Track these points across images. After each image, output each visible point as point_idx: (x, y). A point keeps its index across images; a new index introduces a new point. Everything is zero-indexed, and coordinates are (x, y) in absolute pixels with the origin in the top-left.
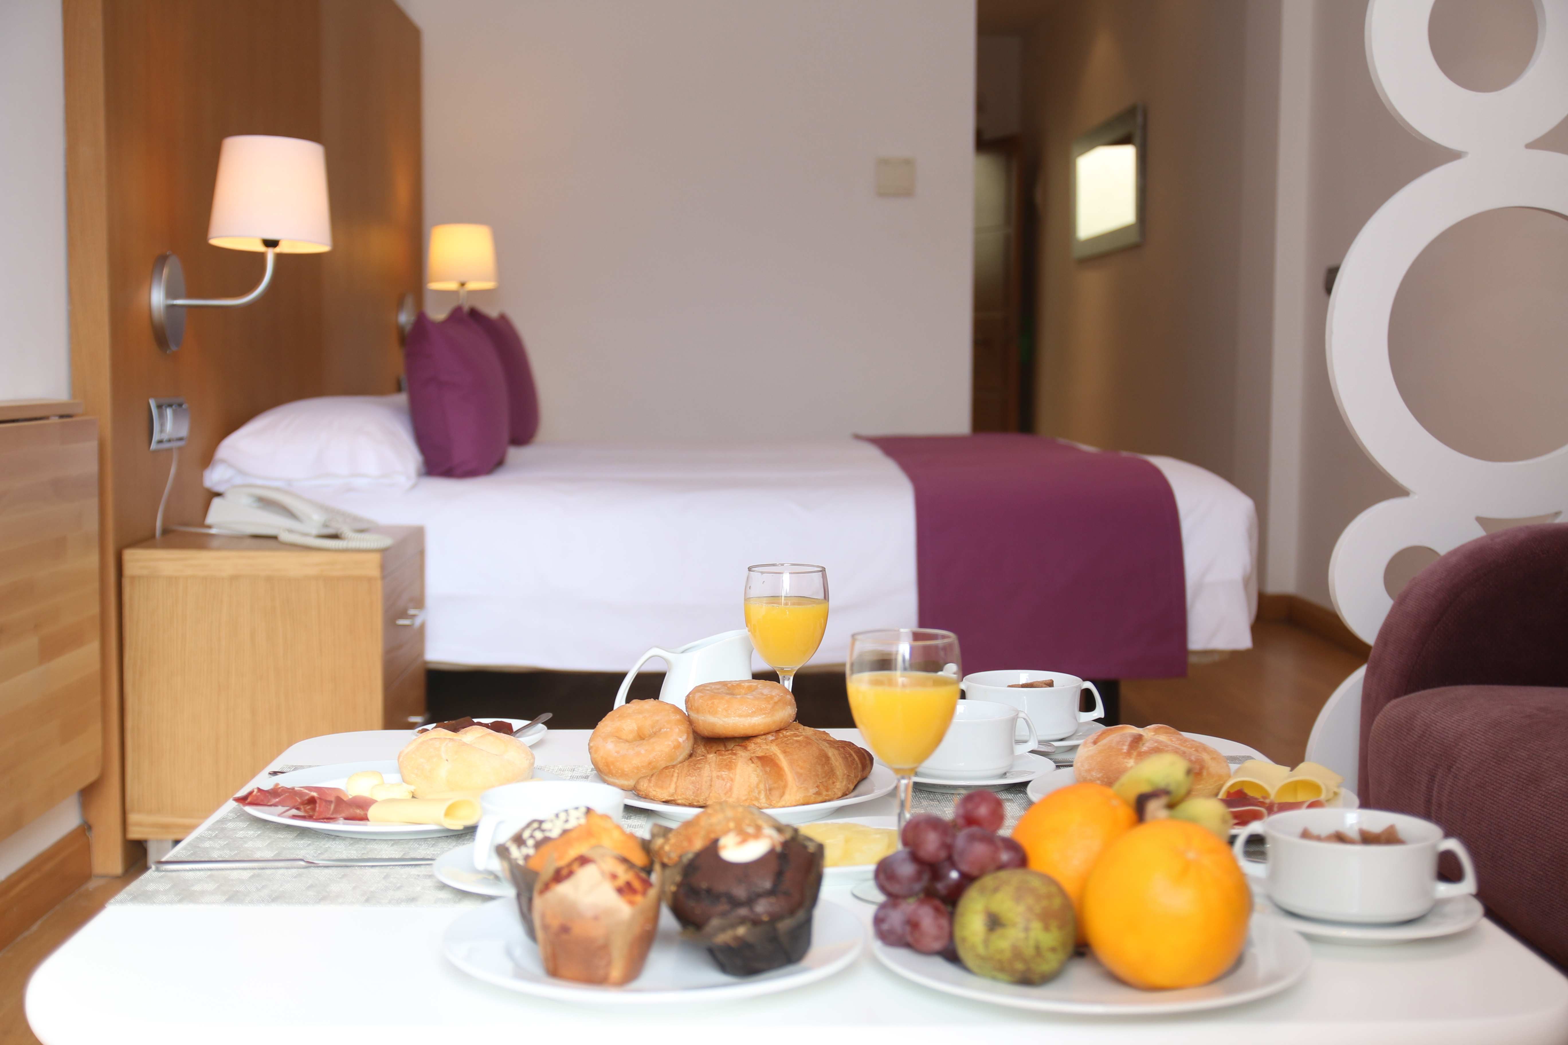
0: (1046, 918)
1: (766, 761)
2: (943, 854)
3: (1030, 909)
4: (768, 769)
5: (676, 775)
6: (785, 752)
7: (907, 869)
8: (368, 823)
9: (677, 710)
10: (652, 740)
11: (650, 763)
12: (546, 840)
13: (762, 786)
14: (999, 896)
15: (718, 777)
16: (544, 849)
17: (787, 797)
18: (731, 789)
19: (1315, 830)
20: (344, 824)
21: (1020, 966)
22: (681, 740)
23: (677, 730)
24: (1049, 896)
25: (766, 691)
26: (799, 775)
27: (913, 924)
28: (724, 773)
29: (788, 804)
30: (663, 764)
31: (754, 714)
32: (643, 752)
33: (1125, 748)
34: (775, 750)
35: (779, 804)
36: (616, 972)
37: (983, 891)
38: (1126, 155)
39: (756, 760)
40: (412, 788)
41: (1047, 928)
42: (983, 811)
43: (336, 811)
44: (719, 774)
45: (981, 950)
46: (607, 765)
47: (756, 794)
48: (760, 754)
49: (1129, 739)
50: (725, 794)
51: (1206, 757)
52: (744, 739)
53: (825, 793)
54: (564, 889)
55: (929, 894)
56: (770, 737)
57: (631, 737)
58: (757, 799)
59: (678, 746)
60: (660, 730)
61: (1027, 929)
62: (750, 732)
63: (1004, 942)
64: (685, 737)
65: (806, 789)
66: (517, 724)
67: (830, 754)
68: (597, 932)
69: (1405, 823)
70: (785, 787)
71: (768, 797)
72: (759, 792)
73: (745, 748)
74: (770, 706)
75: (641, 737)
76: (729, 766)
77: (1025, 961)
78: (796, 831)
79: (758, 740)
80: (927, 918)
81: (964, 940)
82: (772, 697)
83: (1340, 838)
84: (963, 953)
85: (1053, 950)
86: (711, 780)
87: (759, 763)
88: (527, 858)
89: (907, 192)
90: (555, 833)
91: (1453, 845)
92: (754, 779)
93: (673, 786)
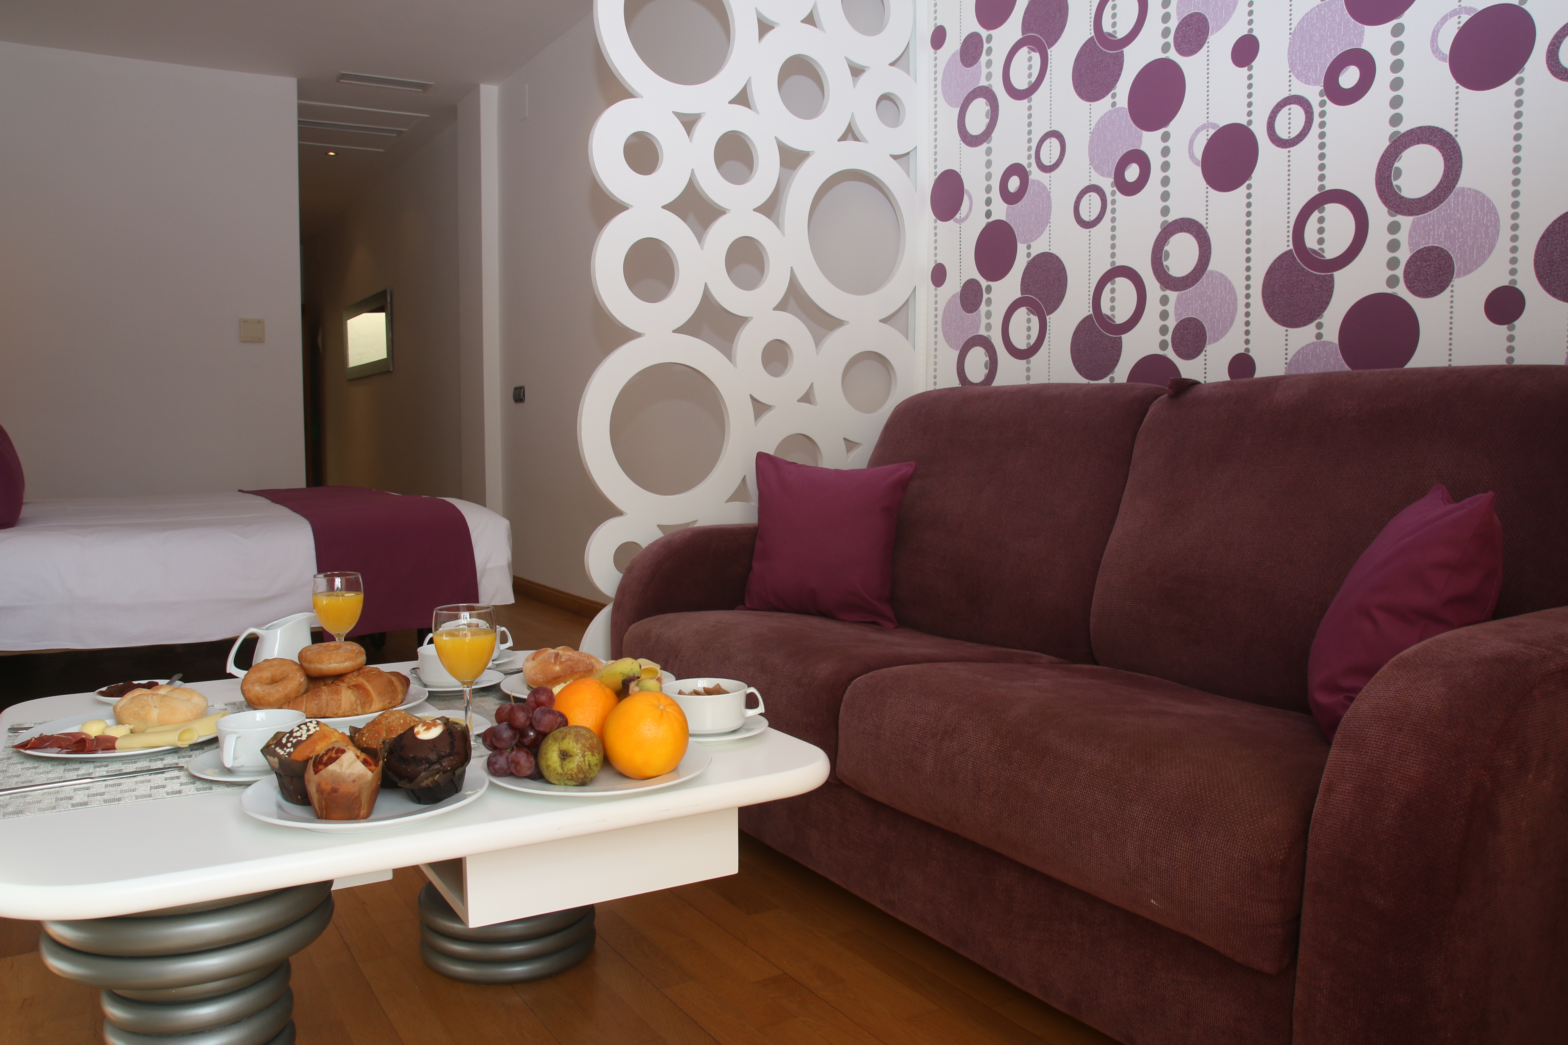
0: (592, 749)
1: (358, 687)
2: (528, 723)
3: (584, 745)
4: (361, 692)
5: (305, 701)
6: (368, 681)
7: (507, 734)
8: (116, 751)
9: (295, 663)
10: (285, 682)
11: (286, 696)
12: (300, 742)
13: (358, 702)
14: (566, 741)
15: (332, 699)
16: (300, 748)
17: (373, 706)
18: (340, 705)
19: (687, 691)
20: (102, 753)
21: (581, 776)
22: (302, 680)
23: (299, 675)
24: (591, 738)
25: (349, 647)
26: (379, 694)
27: (517, 763)
28: (335, 697)
29: (374, 711)
30: (294, 695)
31: (345, 661)
32: (280, 689)
33: (553, 661)
34: (361, 680)
35: (370, 711)
36: (363, 812)
37: (556, 739)
38: (380, 318)
39: (352, 688)
40: (132, 727)
41: (593, 755)
42: (543, 698)
43: (97, 746)
44: (332, 697)
45: (560, 770)
46: (258, 699)
47: (355, 707)
48: (354, 684)
49: (554, 656)
50: (337, 709)
51: (593, 661)
52: (338, 677)
53: (393, 702)
54: (332, 767)
55: (520, 746)
56: (355, 674)
57: (268, 681)
58: (356, 710)
59: (301, 684)
60: (288, 676)
61: (584, 756)
62: (344, 672)
63: (572, 765)
64: (304, 678)
65: (384, 701)
66: (161, 682)
67: (393, 680)
68: (354, 789)
69: (724, 683)
70: (372, 701)
71: (362, 708)
72: (357, 706)
73: (343, 681)
74: (354, 655)
75: (274, 681)
76: (337, 692)
77: (584, 773)
79: (349, 676)
80: (523, 758)
81: (548, 767)
82: (354, 650)
83: (696, 693)
84: (546, 773)
85: (596, 765)
86: (327, 702)
87: (355, 689)
88: (289, 754)
89: (260, 340)
90: (304, 738)
91: (752, 690)
92: (353, 698)
93: (304, 707)
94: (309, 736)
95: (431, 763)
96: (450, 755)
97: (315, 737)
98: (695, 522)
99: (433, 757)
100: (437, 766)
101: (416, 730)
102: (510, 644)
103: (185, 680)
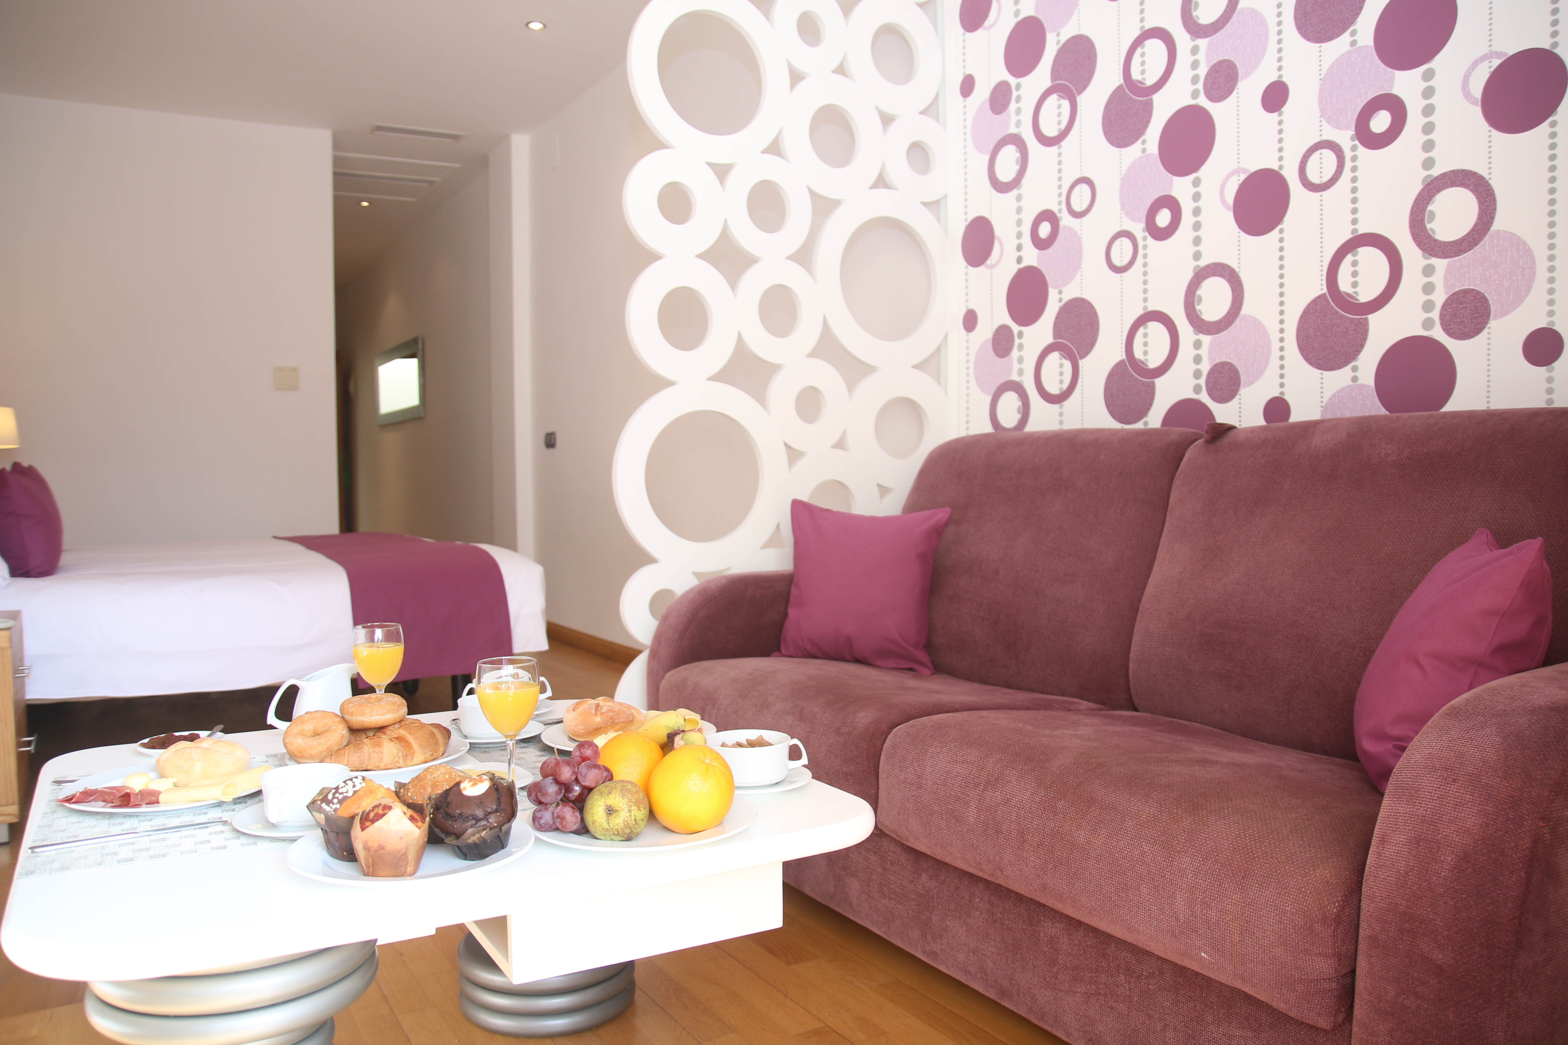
0: (637, 804)
1: (400, 739)
2: (574, 778)
3: (630, 800)
4: (403, 744)
5: (347, 753)
6: (410, 733)
7: (552, 789)
8: (159, 805)
9: (337, 716)
10: (327, 734)
11: (328, 748)
12: (345, 798)
13: (400, 754)
14: (612, 796)
15: (374, 752)
16: (346, 803)
17: (415, 759)
18: (382, 758)
19: (730, 743)
20: (146, 807)
21: (628, 831)
22: (344, 733)
23: (341, 727)
24: (637, 793)
25: (390, 699)
26: (421, 746)
27: (563, 818)
28: (377, 749)
29: (416, 763)
30: (336, 748)
31: (387, 713)
32: (323, 742)
33: (593, 711)
34: (403, 732)
35: (411, 764)
36: (410, 869)
37: (601, 794)
38: (411, 366)
39: (394, 740)
40: (175, 780)
41: (639, 810)
42: (588, 752)
43: (142, 800)
44: (374, 750)
45: (606, 826)
46: (301, 752)
47: (397, 759)
48: (396, 736)
49: (594, 707)
50: (379, 761)
51: (633, 711)
52: (381, 729)
54: (378, 824)
55: (565, 800)
56: (397, 726)
57: (310, 734)
58: (398, 762)
59: (343, 737)
60: (330, 728)
61: (630, 811)
62: (385, 724)
63: (618, 821)
64: (345, 731)
65: (426, 753)
66: (203, 734)
67: (435, 732)
68: (400, 845)
69: (768, 735)
70: (414, 753)
71: (404, 760)
72: (399, 758)
73: (385, 733)
74: (395, 708)
75: (316, 734)
76: (379, 745)
77: (630, 828)
78: (493, 775)
79: (391, 728)
80: (569, 814)
81: (594, 822)
82: (395, 703)
83: (740, 745)
84: (591, 828)
85: (642, 820)
86: (369, 754)
87: (397, 741)
88: (335, 810)
89: (294, 388)
90: (350, 794)
91: (796, 741)
92: (395, 751)
93: (346, 760)
94: (355, 792)
95: (478, 820)
96: (496, 811)
97: (361, 793)
98: (729, 569)
99: (480, 813)
100: (484, 823)
101: (462, 786)
102: (549, 693)
103: (226, 731)
